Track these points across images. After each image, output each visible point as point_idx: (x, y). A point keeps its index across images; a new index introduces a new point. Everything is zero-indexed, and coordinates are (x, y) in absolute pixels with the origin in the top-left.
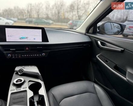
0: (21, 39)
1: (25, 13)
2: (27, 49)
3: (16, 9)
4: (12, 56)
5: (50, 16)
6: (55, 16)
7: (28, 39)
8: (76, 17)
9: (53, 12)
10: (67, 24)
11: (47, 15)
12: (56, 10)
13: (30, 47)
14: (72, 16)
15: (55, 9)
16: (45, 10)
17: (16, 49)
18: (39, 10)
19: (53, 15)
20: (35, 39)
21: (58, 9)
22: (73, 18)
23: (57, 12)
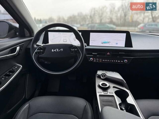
0: (103, 44)
1: (88, 18)
2: (108, 54)
3: (80, 15)
4: (94, 60)
5: (114, 20)
6: (121, 20)
7: (110, 43)
8: (149, 19)
9: (119, 15)
10: (136, 28)
11: (111, 19)
12: (123, 12)
13: (111, 52)
14: (144, 19)
15: (120, 11)
16: (109, 13)
17: (98, 53)
18: (102, 14)
19: (117, 19)
20: (117, 44)
21: (125, 11)
22: (145, 20)
23: (123, 15)
